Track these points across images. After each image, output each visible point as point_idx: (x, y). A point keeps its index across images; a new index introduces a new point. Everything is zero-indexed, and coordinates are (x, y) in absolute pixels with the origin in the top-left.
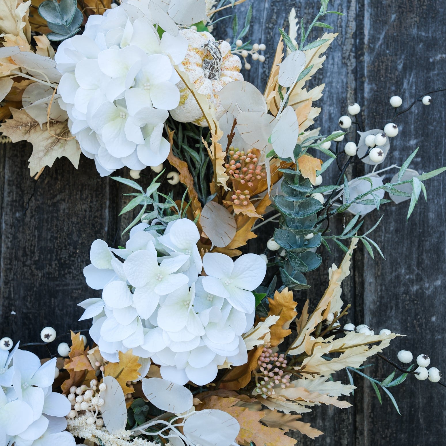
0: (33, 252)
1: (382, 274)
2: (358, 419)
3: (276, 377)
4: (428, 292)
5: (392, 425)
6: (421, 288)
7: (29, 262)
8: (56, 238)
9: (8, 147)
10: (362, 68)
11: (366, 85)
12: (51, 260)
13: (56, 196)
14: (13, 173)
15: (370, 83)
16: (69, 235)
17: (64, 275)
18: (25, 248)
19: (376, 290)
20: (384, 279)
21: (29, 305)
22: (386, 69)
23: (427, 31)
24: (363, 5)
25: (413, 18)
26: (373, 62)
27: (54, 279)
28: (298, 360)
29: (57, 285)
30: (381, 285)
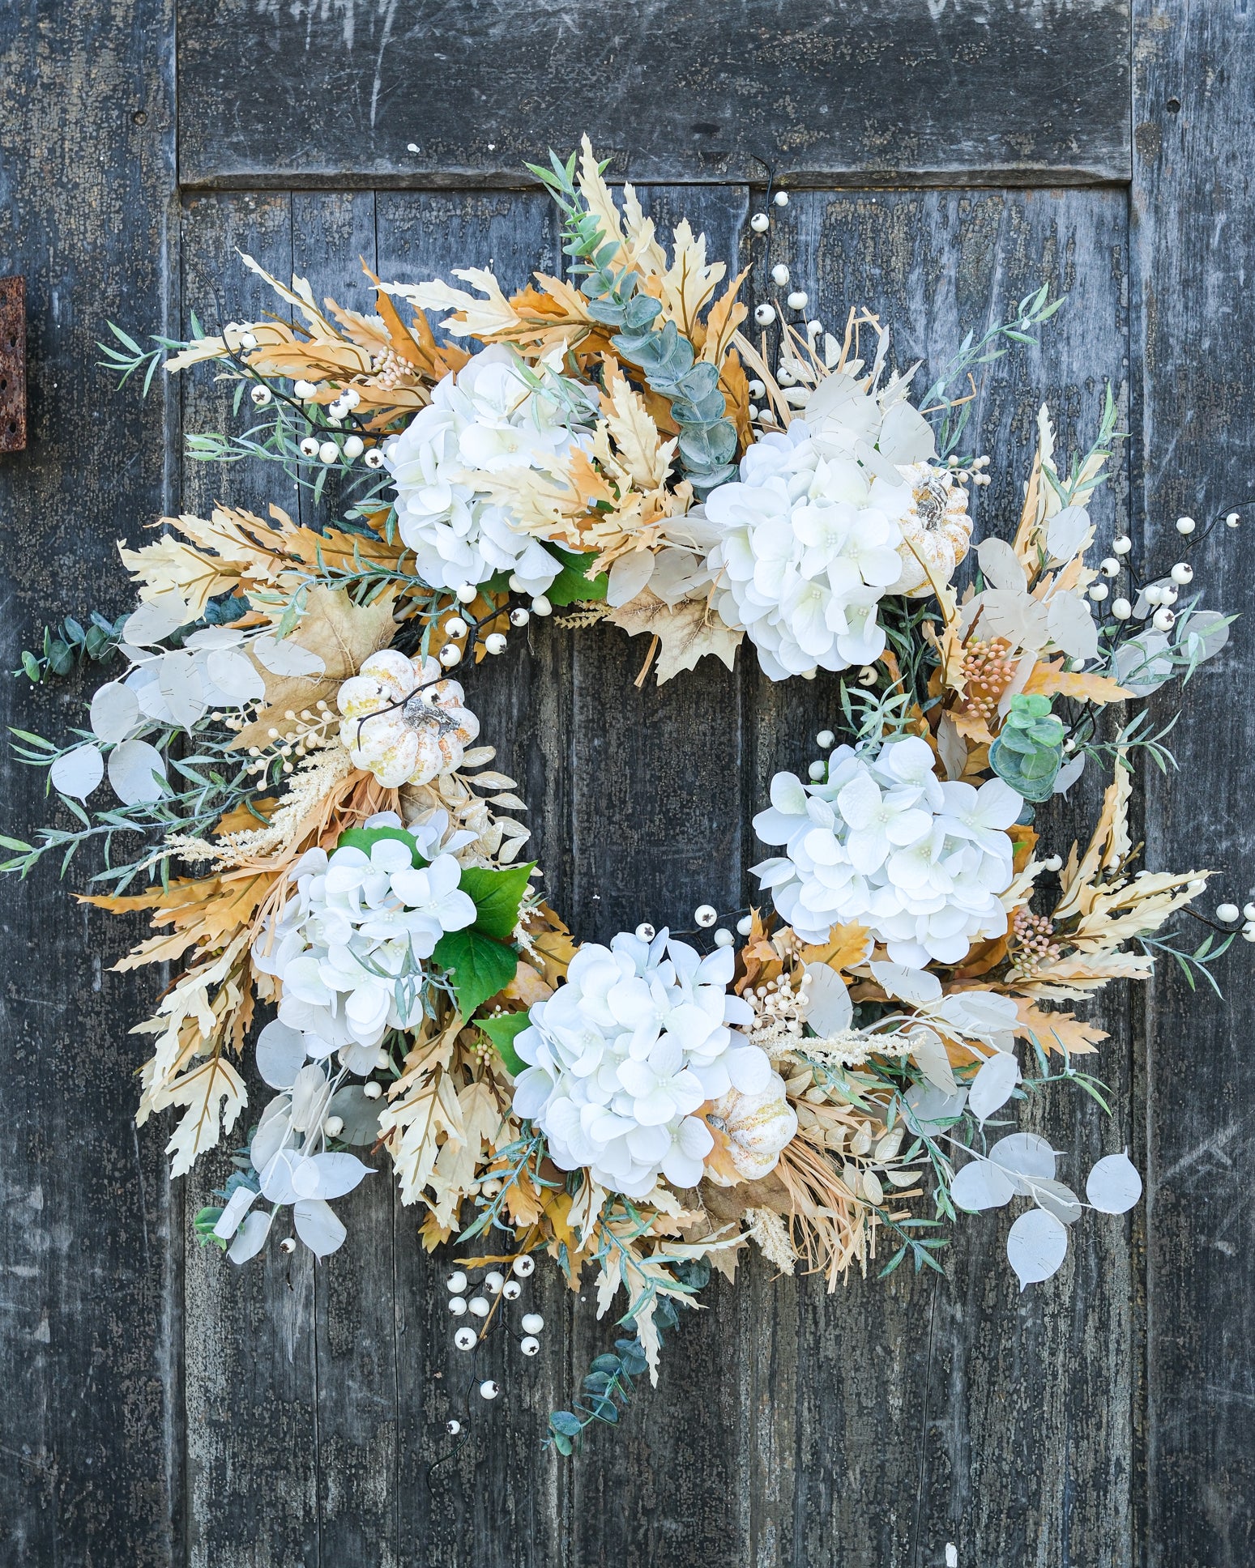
0: (624, 802)
1: (1173, 824)
2: (1136, 1048)
3: (1039, 948)
4: (1244, 851)
5: (1188, 1053)
6: (1233, 845)
7: (617, 818)
8: (660, 778)
9: (577, 637)
10: (1141, 498)
11: (1146, 525)
12: (652, 813)
13: (656, 711)
14: (586, 675)
15: (1153, 522)
16: (681, 773)
17: (674, 837)
18: (610, 795)
19: (1164, 850)
20: (1176, 832)
21: (621, 885)
22: (1179, 499)
23: (1243, 438)
24: (1141, 395)
25: (1221, 417)
26: (1158, 489)
27: (659, 843)
28: (1070, 925)
29: (664, 853)
30: (1172, 842)
